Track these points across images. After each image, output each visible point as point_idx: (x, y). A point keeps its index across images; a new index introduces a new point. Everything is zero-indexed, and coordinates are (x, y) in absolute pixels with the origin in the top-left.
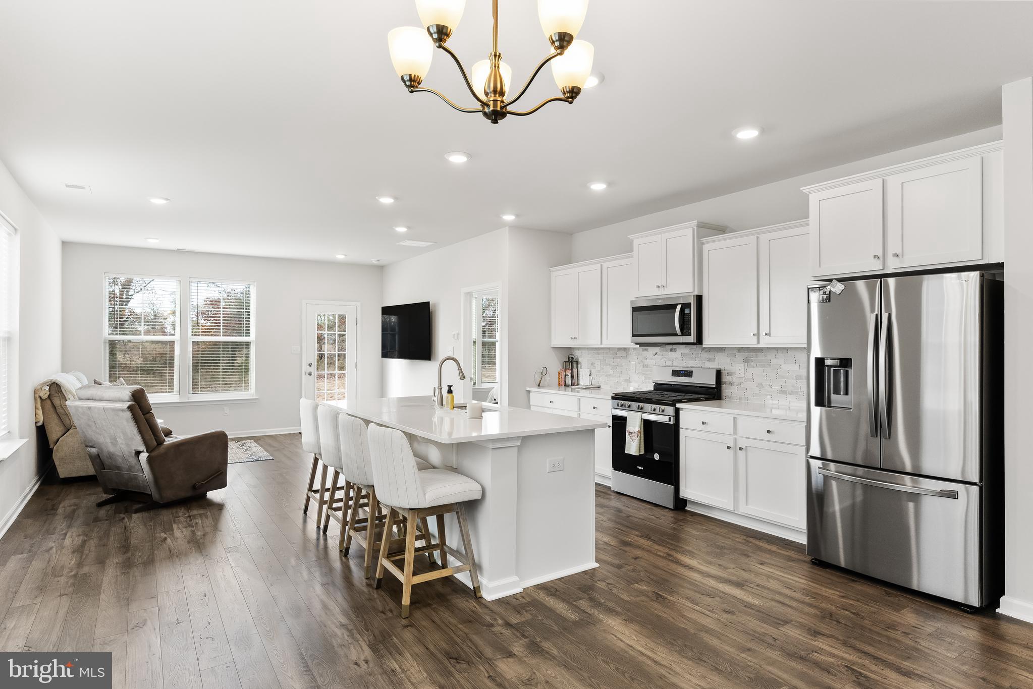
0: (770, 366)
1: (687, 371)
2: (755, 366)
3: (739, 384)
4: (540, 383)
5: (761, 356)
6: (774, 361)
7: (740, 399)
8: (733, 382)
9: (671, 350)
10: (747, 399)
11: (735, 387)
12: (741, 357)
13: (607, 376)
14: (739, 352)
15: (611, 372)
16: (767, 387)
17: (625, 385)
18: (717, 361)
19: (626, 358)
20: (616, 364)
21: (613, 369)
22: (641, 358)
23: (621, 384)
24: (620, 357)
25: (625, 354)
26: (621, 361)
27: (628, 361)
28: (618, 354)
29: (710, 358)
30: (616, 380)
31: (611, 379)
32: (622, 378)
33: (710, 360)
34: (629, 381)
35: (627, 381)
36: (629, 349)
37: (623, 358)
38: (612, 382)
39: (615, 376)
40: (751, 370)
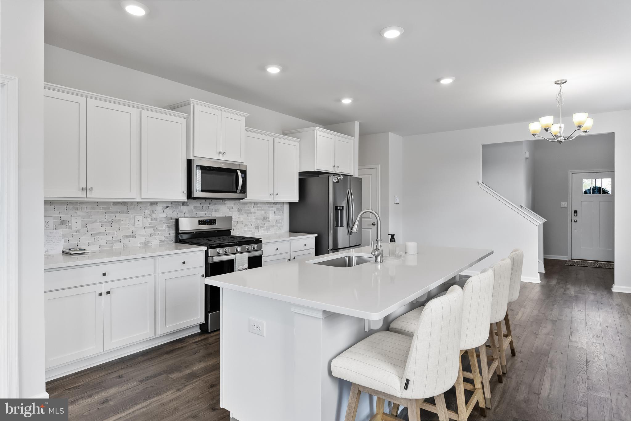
0: (251, 213)
1: (211, 220)
2: (243, 213)
14: (234, 205)
15: (102, 230)
16: (249, 226)
17: (126, 241)
18: (220, 212)
19: (127, 212)
20: (110, 220)
21: (104, 226)
22: (147, 212)
23: (120, 241)
24: (117, 212)
25: (125, 208)
26: (119, 216)
27: (130, 215)
28: (114, 208)
29: (215, 210)
30: (110, 238)
31: (101, 237)
32: (120, 234)
33: (216, 211)
34: (131, 236)
35: (128, 236)
36: (132, 203)
37: (123, 212)
38: (103, 241)
39: (109, 233)
40: (241, 216)
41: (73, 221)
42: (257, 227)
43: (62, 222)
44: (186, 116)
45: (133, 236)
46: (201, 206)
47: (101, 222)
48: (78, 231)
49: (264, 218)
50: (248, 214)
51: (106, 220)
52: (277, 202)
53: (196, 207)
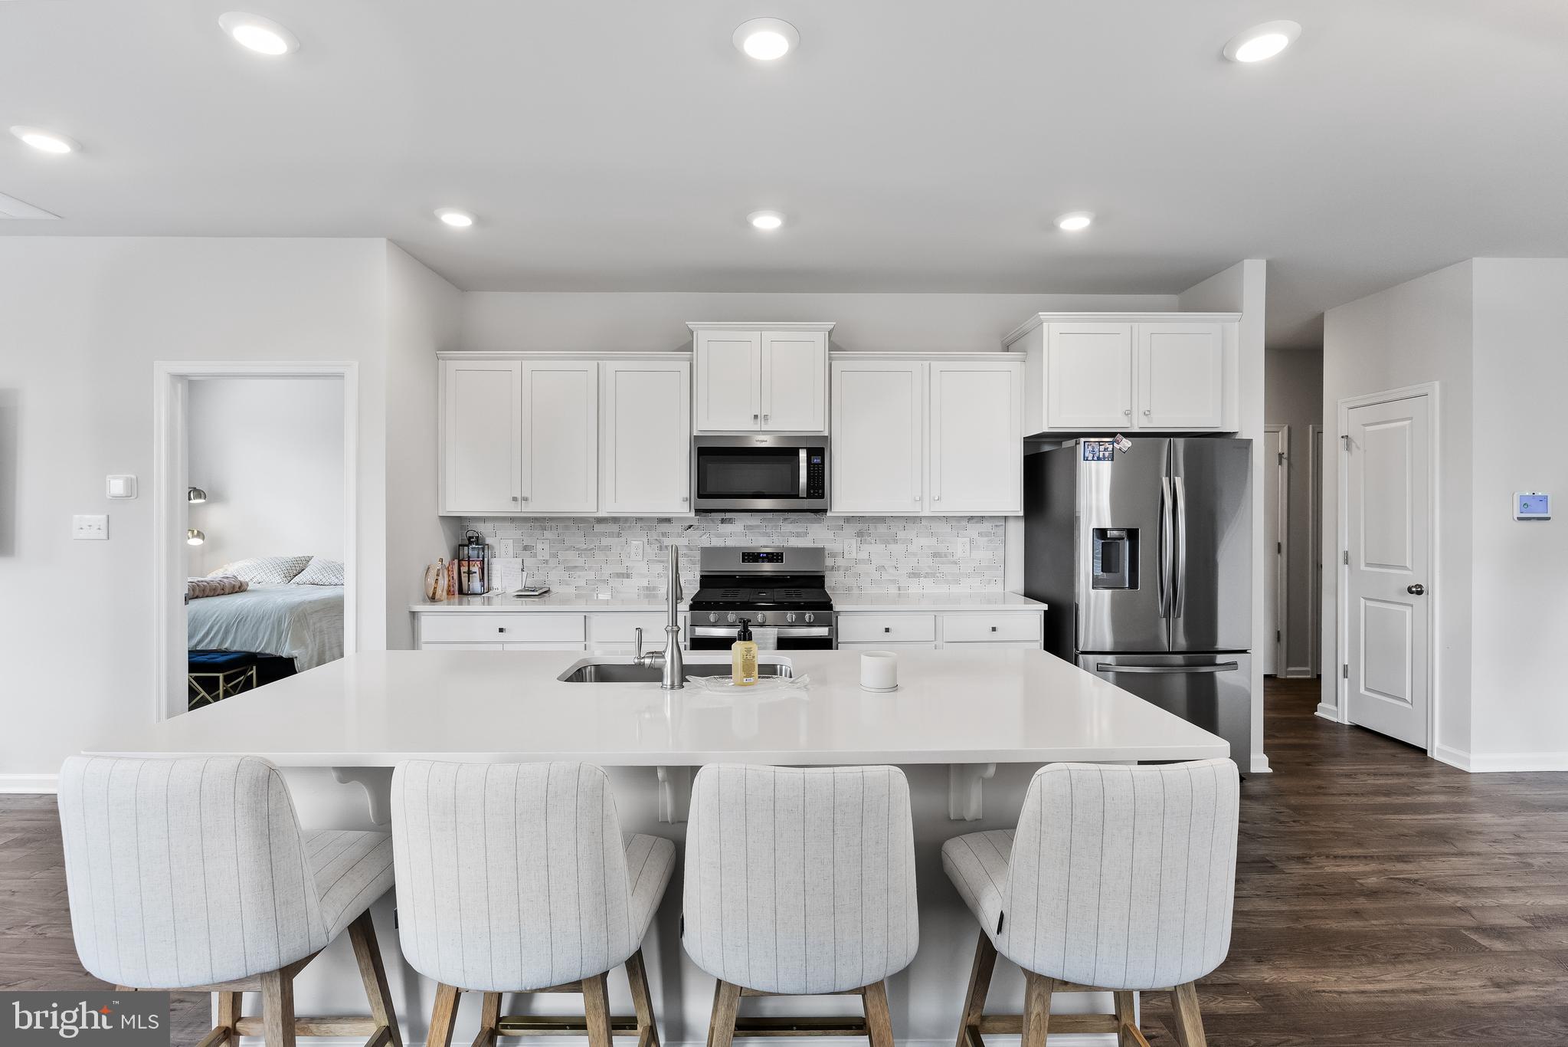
0: (896, 541)
1: (772, 553)
2: (873, 541)
3: (847, 569)
4: (434, 594)
5: (882, 528)
6: (901, 535)
7: (849, 589)
8: (839, 567)
9: (723, 521)
10: (860, 588)
11: (841, 572)
12: (850, 529)
13: (567, 569)
14: (848, 522)
15: (580, 562)
16: (892, 571)
17: (615, 583)
18: (810, 537)
19: (619, 535)
20: (592, 546)
21: (583, 556)
22: (654, 535)
23: (606, 582)
24: (604, 534)
25: (614, 528)
26: (605, 541)
27: (623, 539)
28: (598, 528)
29: (797, 533)
30: (591, 575)
31: (579, 573)
32: (607, 570)
33: (798, 535)
34: (625, 576)
35: (620, 575)
36: (626, 519)
37: (611, 535)
38: (581, 579)
39: (590, 568)
40: (866, 547)
41: (539, 546)
42: (914, 575)
43: (525, 548)
44: (688, 356)
45: (628, 576)
46: (764, 524)
47: (578, 549)
48: (546, 562)
49: (935, 555)
50: (886, 542)
51: (585, 547)
52: (982, 517)
53: (750, 526)
